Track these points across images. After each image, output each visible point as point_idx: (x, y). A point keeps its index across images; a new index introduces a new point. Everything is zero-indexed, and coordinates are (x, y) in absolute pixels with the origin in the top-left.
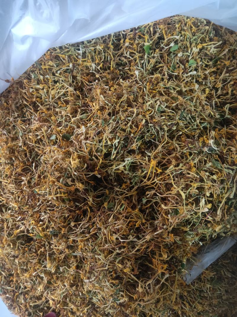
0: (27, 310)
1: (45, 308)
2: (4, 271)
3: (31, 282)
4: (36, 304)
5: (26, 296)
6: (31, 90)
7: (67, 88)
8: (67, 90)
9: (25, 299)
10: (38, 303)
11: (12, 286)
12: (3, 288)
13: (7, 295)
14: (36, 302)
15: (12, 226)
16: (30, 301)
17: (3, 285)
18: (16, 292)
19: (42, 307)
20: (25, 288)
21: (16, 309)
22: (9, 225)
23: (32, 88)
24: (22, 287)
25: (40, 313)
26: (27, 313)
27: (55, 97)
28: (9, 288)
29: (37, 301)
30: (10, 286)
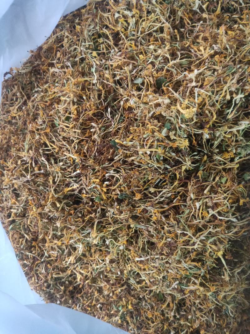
0: (46, 281)
1: (67, 282)
2: (27, 234)
3: (58, 251)
4: (59, 276)
5: (48, 265)
6: (117, 15)
7: (163, 23)
8: (163, 25)
9: (46, 269)
10: (61, 275)
11: (33, 252)
12: (22, 253)
13: (25, 262)
14: (59, 274)
15: (60, 181)
16: (53, 272)
17: (23, 249)
18: (38, 260)
19: (63, 280)
20: (50, 256)
21: (33, 279)
22: (56, 181)
23: (119, 12)
24: (46, 254)
25: (61, 287)
26: (45, 284)
27: (145, 32)
28: (30, 254)
29: (61, 273)
30: (31, 252)
